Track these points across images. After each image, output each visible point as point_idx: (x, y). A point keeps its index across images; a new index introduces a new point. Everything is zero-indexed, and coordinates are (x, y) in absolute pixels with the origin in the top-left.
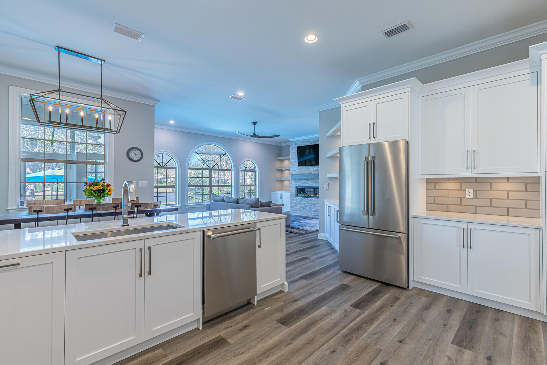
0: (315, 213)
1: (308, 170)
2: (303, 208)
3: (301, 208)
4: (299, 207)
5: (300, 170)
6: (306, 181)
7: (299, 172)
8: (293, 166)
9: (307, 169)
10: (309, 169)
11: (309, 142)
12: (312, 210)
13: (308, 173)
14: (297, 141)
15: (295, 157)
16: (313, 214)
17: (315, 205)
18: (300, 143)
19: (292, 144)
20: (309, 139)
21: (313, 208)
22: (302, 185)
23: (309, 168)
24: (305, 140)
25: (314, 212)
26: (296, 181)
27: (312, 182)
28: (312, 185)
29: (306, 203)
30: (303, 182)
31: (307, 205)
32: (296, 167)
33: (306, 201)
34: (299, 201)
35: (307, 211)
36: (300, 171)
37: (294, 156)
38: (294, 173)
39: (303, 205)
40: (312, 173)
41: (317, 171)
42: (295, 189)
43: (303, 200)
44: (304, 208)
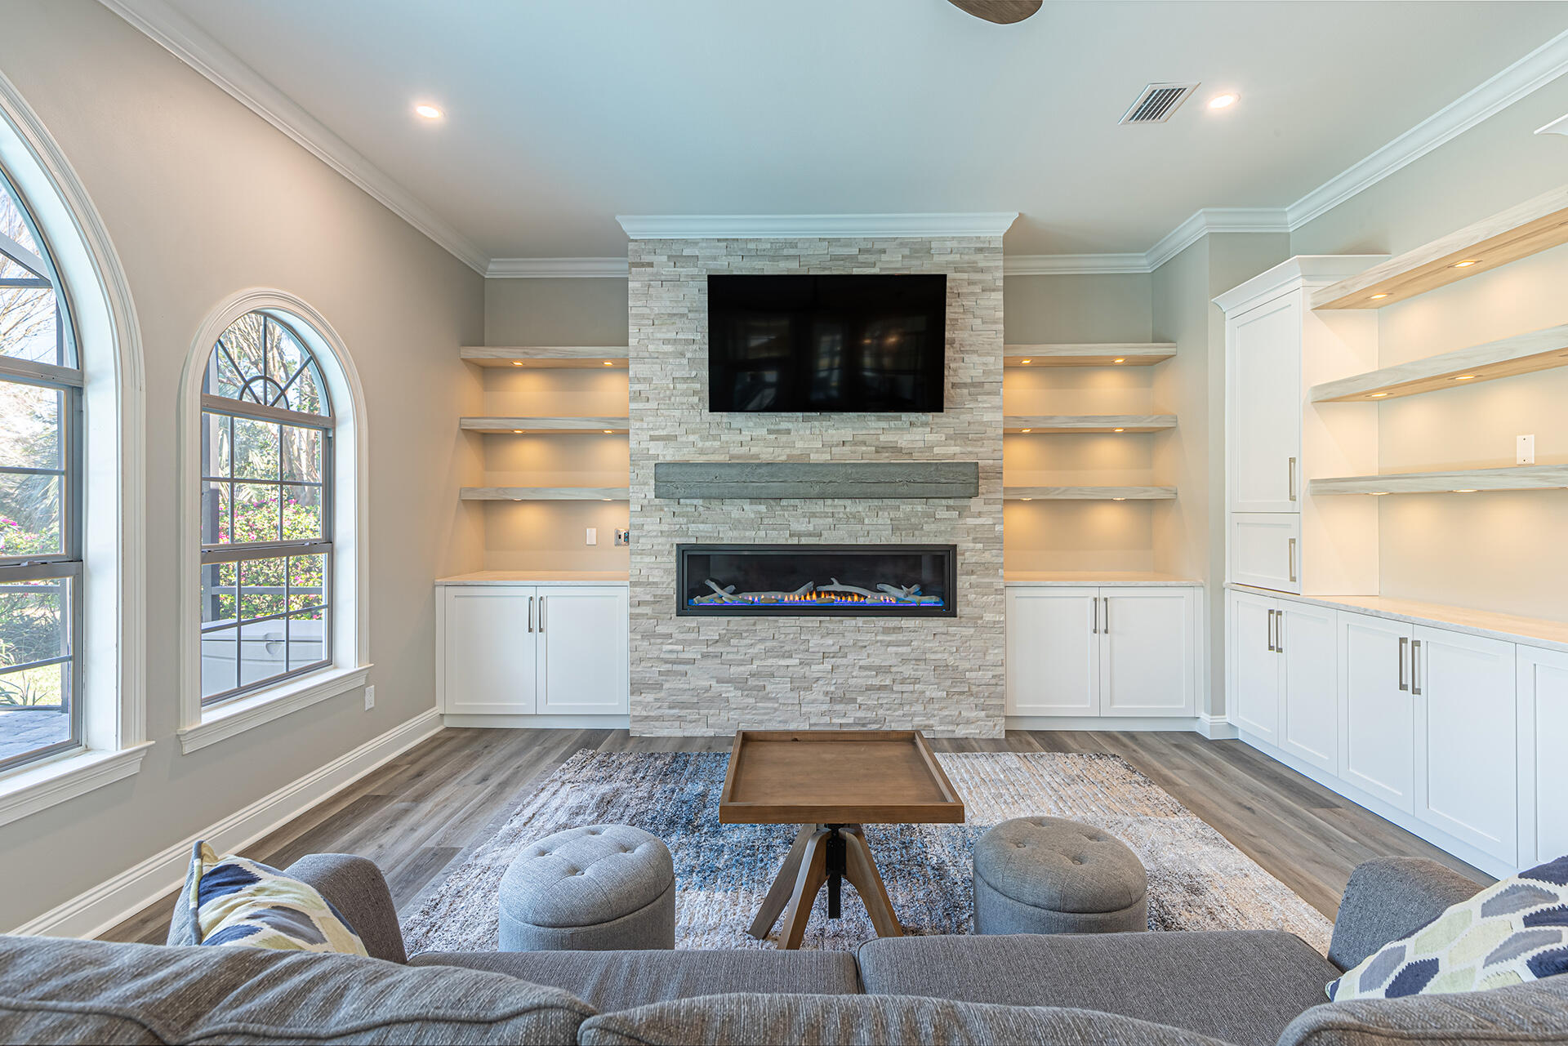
0: (838, 707)
1: (783, 438)
2: (740, 683)
3: (724, 687)
4: (706, 684)
5: (716, 437)
6: (763, 508)
7: (702, 452)
8: (653, 405)
9: (770, 432)
10: (788, 432)
11: (788, 257)
12: (809, 696)
13: (783, 458)
14: (686, 242)
15: (669, 348)
16: (823, 714)
17: (839, 661)
18: (715, 258)
19: (646, 258)
20: (793, 244)
21: (818, 679)
22: (735, 534)
23: (784, 425)
24: (751, 246)
25: (825, 707)
26: (677, 509)
27: (813, 515)
28: (810, 535)
29: (769, 653)
30: (736, 514)
31: (770, 662)
32: (677, 413)
33: (762, 640)
34: (707, 643)
35: (776, 699)
36: (717, 444)
37: (666, 342)
38: (668, 454)
39: (741, 663)
40: (814, 458)
41: (847, 449)
42: (671, 562)
43: (739, 635)
44: (752, 682)
